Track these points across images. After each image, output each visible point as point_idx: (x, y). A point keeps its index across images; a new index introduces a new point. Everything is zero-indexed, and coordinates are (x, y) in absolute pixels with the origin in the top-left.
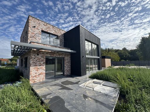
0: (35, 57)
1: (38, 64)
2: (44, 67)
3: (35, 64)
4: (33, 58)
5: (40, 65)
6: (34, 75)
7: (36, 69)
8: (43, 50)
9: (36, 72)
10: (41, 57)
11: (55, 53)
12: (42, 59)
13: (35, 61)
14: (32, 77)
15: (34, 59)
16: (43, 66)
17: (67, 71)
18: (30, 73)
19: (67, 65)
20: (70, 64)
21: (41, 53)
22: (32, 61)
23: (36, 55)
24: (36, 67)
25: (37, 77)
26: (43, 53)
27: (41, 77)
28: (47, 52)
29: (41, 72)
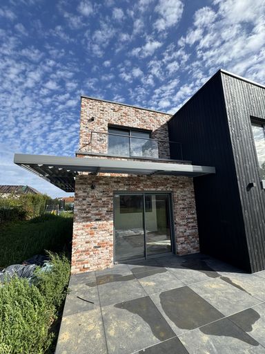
0: (86, 194)
1: (93, 214)
2: (109, 225)
3: (85, 215)
4: (80, 197)
5: (98, 217)
6: (84, 249)
7: (88, 230)
8: (106, 174)
9: (89, 238)
10: (101, 194)
11: (142, 180)
12: (103, 199)
13: (84, 207)
14: (78, 254)
15: (84, 199)
16: (107, 220)
17: (187, 238)
18: (73, 241)
19: (183, 218)
20: (195, 216)
21: (101, 182)
22: (78, 207)
23: (89, 189)
24: (88, 223)
25: (92, 253)
26: (107, 181)
27: (101, 255)
28: (117, 177)
29: (103, 241)
